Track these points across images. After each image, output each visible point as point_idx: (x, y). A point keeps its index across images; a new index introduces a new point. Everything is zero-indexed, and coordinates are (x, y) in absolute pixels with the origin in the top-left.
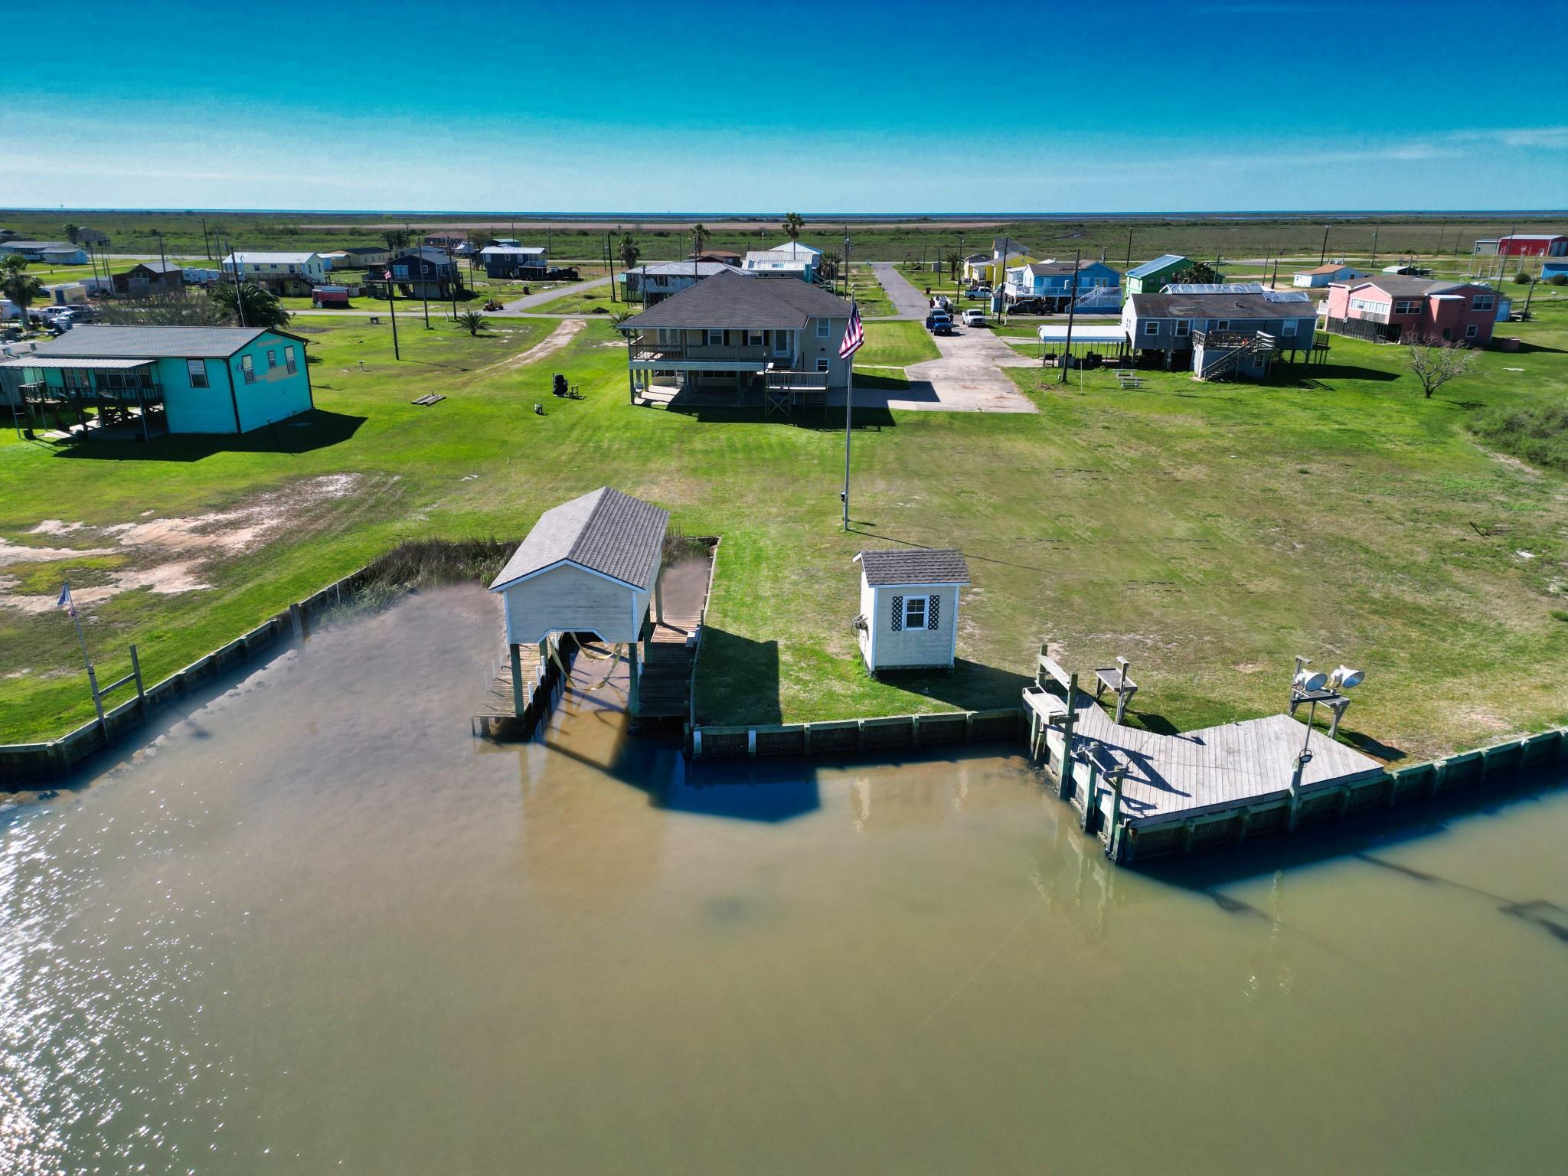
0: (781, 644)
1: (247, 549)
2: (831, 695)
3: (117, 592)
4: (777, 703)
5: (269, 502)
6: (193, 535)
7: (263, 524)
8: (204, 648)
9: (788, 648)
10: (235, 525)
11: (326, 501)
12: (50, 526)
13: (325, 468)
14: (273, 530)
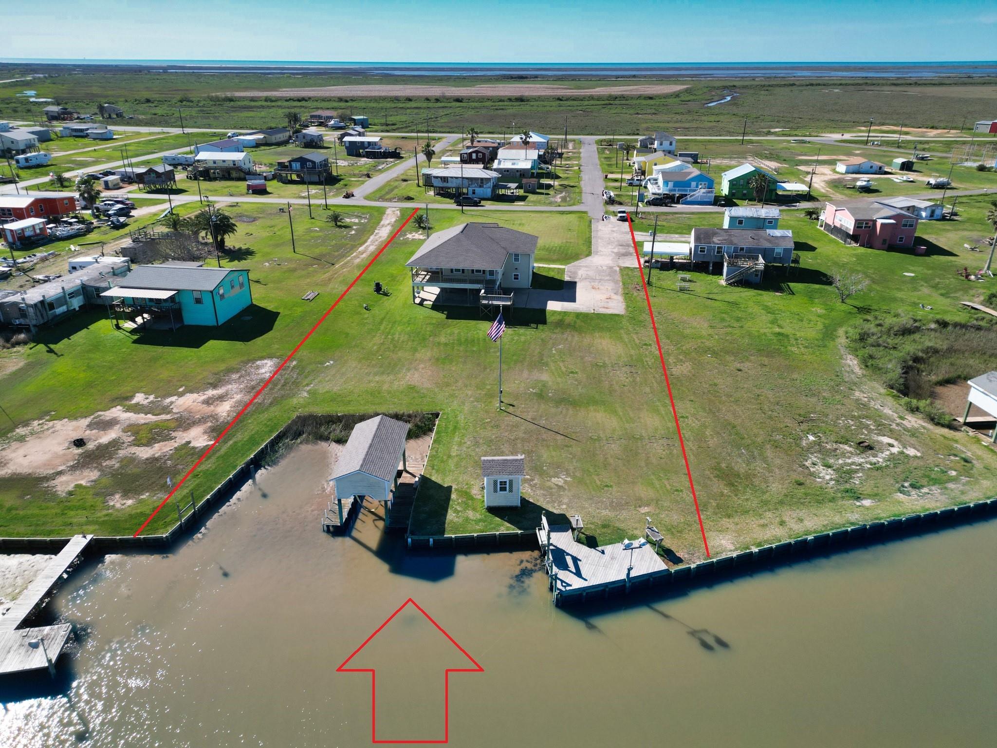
0: (454, 487)
1: (228, 416)
2: (467, 519)
3: (176, 445)
4: (444, 523)
5: (235, 381)
6: (204, 406)
7: (233, 398)
8: (217, 483)
9: (456, 490)
10: (221, 398)
11: (262, 380)
12: (139, 398)
13: (260, 355)
14: (239, 402)
